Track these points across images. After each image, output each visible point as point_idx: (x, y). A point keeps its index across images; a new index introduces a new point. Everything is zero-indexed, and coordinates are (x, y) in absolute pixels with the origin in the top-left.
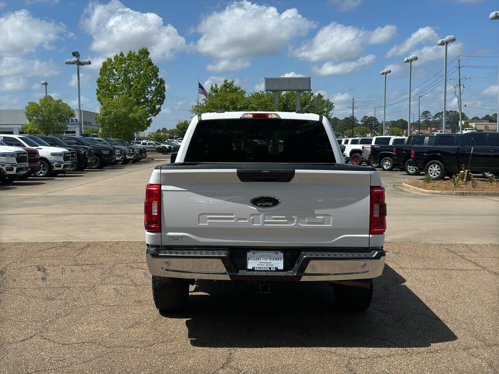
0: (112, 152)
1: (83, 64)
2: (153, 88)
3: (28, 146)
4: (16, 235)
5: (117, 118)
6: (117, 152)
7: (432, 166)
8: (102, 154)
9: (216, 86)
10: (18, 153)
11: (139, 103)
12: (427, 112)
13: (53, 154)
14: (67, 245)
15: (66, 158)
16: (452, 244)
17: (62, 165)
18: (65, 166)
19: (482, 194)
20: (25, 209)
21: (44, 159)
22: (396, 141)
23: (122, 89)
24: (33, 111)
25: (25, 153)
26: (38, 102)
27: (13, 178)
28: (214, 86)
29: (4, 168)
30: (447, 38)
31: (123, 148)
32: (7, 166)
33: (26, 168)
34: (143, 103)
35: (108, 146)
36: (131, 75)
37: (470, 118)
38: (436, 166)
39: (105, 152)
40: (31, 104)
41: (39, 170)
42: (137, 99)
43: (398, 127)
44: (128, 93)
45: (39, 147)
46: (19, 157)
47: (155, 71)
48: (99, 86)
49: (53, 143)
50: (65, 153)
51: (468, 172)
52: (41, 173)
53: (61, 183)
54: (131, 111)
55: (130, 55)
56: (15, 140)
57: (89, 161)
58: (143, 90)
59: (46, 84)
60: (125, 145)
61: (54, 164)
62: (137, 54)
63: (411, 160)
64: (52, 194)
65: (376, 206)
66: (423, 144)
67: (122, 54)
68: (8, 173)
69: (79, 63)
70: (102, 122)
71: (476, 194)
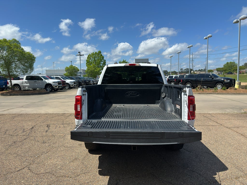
0: (89, 81)
1: (81, 55)
2: (102, 62)
3: (63, 80)
4: (48, 110)
5: (91, 71)
6: (91, 81)
7: (188, 84)
8: (86, 82)
9: (121, 61)
10: (59, 82)
11: (98, 67)
12: (182, 69)
13: (71, 82)
14: (63, 114)
15: (75, 83)
16: (204, 113)
17: (73, 85)
18: (74, 86)
19: (206, 93)
20: (56, 100)
21: (68, 83)
22: (175, 77)
23: (93, 63)
24: (67, 70)
25: (61, 82)
27: (57, 89)
28: (120, 62)
29: (54, 86)
30: (190, 46)
31: (93, 80)
32: (55, 86)
33: (61, 86)
34: (100, 67)
35: (89, 79)
36: (96, 59)
37: (194, 70)
38: (189, 84)
39: (87, 81)
40: (67, 67)
41: (66, 87)
42: (98, 66)
43: (174, 73)
44: (95, 64)
45: (67, 80)
46: (59, 83)
47: (103, 57)
48: (87, 62)
49: (72, 79)
50: (74, 82)
51: (201, 86)
52: (67, 88)
53: (72, 91)
54: (96, 69)
55: (95, 53)
56: (59, 78)
57: (82, 84)
58: (100, 63)
59: (71, 62)
60: (94, 79)
61: (71, 85)
62: (98, 53)
63: (181, 82)
64: (67, 95)
65: (191, 106)
66: (184, 78)
67: (93, 53)
68: (55, 88)
69: (80, 55)
70: (87, 72)
71: (204, 94)
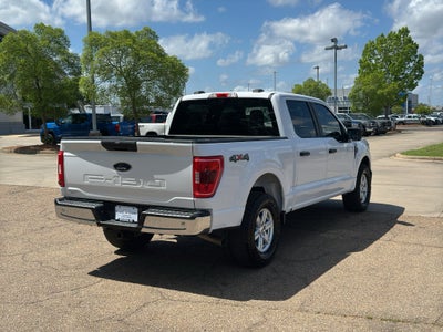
5: (366, 95)
23: (381, 67)
26: (302, 84)
36: (391, 54)
44: (387, 70)
47: (415, 48)
48: (361, 66)
55: (390, 35)
58: (402, 66)
62: (397, 33)
69: (337, 48)
